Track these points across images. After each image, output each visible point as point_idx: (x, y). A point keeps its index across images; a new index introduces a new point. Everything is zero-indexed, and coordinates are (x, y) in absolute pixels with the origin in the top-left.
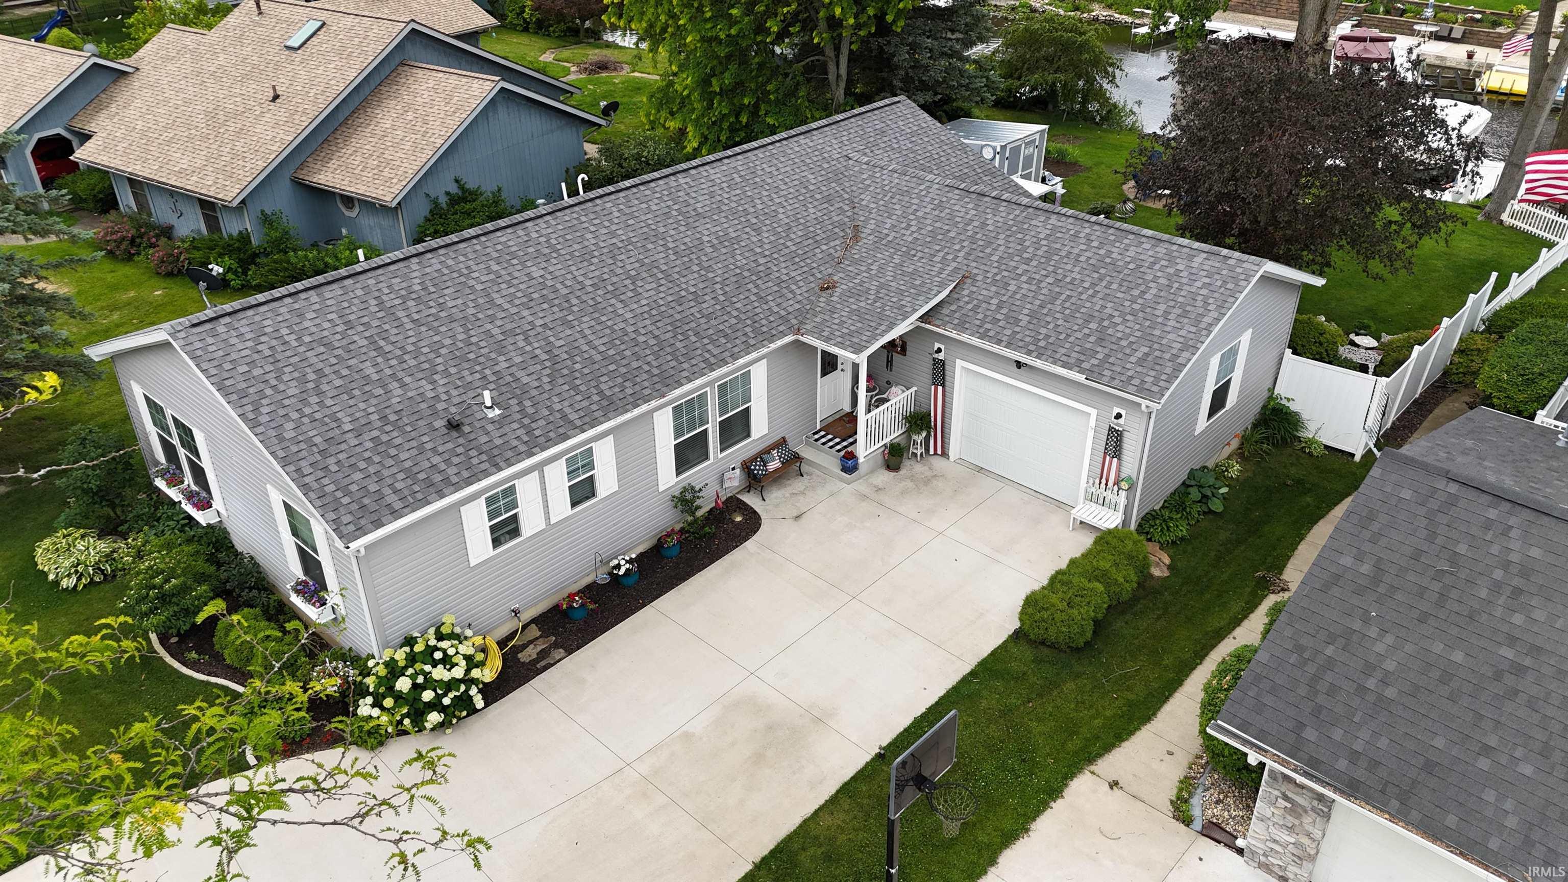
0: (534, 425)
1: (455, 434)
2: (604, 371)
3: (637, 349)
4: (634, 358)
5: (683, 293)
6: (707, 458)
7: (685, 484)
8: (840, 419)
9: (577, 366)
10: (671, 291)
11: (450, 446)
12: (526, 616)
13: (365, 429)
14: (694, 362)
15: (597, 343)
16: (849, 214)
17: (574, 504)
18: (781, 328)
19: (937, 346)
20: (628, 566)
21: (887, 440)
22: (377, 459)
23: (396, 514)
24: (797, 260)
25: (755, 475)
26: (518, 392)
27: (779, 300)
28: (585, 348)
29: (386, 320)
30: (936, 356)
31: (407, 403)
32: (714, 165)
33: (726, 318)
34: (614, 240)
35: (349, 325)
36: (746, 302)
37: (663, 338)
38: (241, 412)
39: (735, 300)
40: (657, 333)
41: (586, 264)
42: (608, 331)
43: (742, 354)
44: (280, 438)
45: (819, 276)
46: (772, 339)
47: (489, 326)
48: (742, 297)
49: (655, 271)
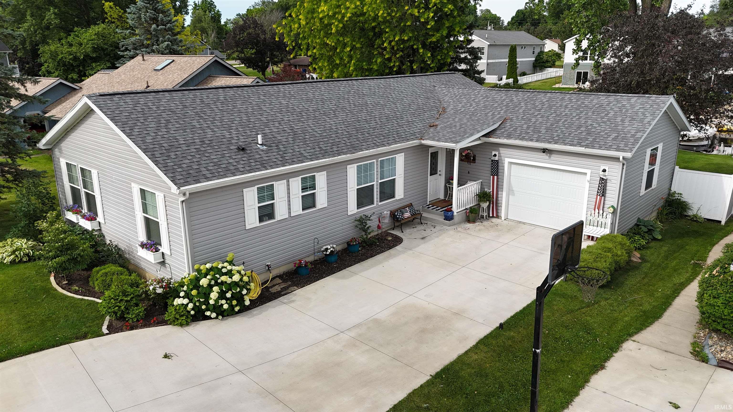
0: (285, 155)
1: (242, 153)
2: (321, 140)
3: (338, 135)
4: (336, 138)
5: (360, 119)
6: (373, 203)
7: (362, 214)
8: (439, 201)
9: (307, 137)
10: (353, 117)
11: (239, 156)
12: (275, 272)
13: (192, 144)
14: (368, 143)
15: (317, 130)
16: (439, 104)
17: (303, 209)
18: (412, 137)
19: (493, 153)
20: (332, 249)
21: (468, 207)
22: (198, 156)
23: (208, 179)
24: (416, 115)
25: (398, 218)
26: (276, 142)
27: (409, 128)
28: (311, 131)
29: (205, 107)
30: (493, 158)
31: (215, 138)
32: (370, 80)
33: (382, 130)
34: (323, 97)
35: (185, 107)
36: (392, 126)
37: (351, 132)
38: (122, 129)
39: (386, 124)
40: (348, 130)
41: (309, 103)
42: (322, 127)
43: (393, 143)
44: (144, 142)
45: (428, 122)
46: (408, 140)
47: (260, 117)
48: (390, 124)
49: (345, 110)
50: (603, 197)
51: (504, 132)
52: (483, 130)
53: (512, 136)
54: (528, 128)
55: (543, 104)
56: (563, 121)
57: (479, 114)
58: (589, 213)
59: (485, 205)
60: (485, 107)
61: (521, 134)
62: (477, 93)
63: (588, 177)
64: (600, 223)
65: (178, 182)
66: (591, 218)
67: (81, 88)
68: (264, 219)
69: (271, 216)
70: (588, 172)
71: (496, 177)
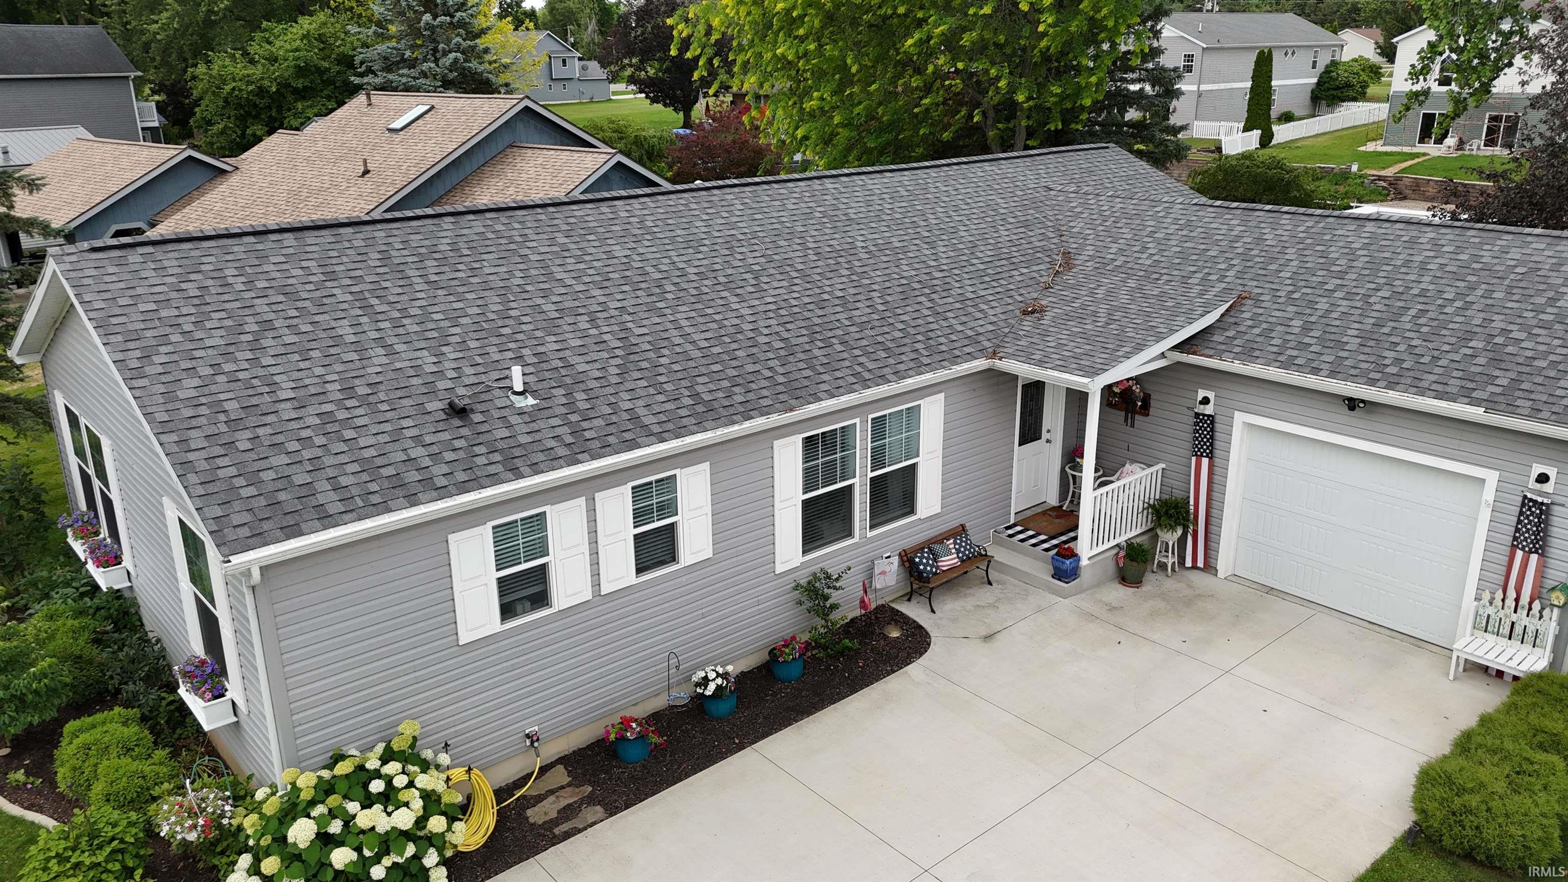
0: (585, 425)
1: (457, 422)
2: (703, 370)
3: (754, 350)
4: (749, 360)
5: (826, 296)
6: (849, 534)
7: (815, 568)
8: (1044, 513)
9: (663, 361)
10: (808, 293)
11: (446, 436)
12: (552, 750)
13: (314, 400)
14: (838, 374)
15: (696, 337)
16: (1055, 241)
17: (640, 570)
18: (968, 350)
19: (1201, 394)
20: (719, 681)
21: (1121, 539)
22: (319, 440)
23: (327, 520)
24: (987, 279)
25: (920, 573)
26: (568, 380)
27: (964, 319)
28: (678, 340)
30: (1201, 409)
31: (392, 375)
32: (873, 176)
33: (886, 329)
34: (733, 232)
36: (915, 315)
37: (794, 341)
38: (120, 356)
39: (899, 311)
40: (785, 335)
41: (691, 251)
42: (715, 326)
43: (910, 372)
44: (169, 396)
45: (1020, 299)
46: (955, 360)
47: (540, 301)
48: (909, 309)
49: (788, 269)
50: (1534, 558)
51: (1234, 338)
52: (1173, 331)
53: (1257, 353)
54: (1306, 328)
55: (1352, 255)
56: (1413, 312)
57: (1165, 277)
58: (1486, 596)
59: (1171, 537)
60: (1183, 255)
61: (1284, 346)
62: (1161, 214)
63: (1489, 494)
64: (1518, 630)
65: (230, 534)
66: (1490, 610)
67: (237, 168)
68: (519, 608)
69: (541, 599)
70: (1491, 477)
71: (1205, 461)
